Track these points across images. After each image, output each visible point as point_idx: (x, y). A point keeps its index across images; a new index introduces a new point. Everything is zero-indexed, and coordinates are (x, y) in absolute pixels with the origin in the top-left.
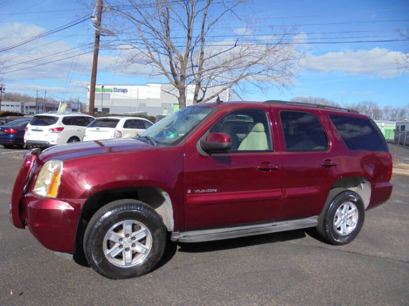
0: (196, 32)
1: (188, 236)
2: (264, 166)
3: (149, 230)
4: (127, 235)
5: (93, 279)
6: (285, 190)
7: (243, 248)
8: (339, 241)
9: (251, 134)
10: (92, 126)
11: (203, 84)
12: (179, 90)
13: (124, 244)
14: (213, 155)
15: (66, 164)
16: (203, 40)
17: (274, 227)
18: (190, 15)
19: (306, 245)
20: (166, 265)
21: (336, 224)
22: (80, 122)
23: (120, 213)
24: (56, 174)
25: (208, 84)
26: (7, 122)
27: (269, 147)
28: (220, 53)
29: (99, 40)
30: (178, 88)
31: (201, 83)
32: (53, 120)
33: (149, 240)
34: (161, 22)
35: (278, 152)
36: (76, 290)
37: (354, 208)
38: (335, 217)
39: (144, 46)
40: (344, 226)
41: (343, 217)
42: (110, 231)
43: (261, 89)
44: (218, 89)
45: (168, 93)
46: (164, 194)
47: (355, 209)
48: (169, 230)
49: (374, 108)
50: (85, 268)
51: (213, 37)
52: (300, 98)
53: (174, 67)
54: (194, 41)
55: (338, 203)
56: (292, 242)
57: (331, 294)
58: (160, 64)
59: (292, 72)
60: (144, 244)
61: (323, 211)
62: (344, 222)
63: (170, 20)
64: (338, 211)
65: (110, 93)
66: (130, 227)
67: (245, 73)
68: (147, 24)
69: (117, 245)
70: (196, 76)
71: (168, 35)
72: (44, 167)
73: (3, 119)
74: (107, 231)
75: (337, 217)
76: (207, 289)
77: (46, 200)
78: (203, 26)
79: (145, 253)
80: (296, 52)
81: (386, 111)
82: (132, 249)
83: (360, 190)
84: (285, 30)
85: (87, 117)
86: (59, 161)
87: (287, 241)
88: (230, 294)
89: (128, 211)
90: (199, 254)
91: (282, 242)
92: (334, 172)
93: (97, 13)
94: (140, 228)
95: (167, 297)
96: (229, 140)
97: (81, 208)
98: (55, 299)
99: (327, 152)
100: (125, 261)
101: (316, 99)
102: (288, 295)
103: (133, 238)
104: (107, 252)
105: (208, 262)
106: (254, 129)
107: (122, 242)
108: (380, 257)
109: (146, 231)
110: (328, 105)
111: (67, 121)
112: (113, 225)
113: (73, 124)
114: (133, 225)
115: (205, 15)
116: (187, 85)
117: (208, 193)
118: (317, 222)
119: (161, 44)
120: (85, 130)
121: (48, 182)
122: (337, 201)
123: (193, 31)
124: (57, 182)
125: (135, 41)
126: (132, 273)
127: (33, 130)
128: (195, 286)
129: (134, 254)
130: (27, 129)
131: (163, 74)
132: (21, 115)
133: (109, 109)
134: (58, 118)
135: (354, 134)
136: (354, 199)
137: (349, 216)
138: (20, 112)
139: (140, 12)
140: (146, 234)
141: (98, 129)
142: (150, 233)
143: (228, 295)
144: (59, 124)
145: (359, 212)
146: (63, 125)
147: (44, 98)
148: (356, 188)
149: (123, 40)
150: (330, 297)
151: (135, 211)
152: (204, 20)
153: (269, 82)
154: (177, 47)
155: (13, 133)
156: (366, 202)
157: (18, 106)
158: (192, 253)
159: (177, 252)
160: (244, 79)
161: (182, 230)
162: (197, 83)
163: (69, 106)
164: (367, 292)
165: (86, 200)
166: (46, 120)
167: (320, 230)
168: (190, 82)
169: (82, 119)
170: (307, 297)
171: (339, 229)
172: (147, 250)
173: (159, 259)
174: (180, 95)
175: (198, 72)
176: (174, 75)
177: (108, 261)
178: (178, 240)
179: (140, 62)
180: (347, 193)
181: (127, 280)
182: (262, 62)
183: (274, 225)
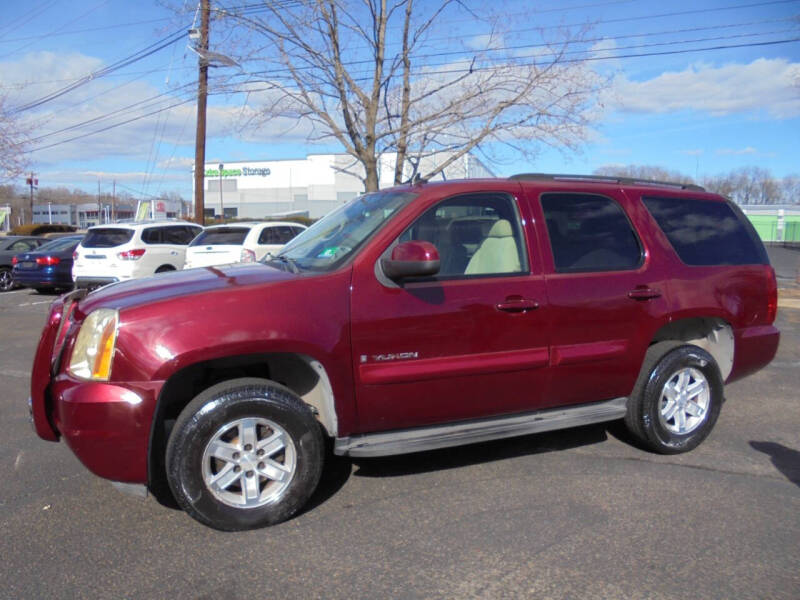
0: (392, 49)
1: (367, 445)
2: (510, 304)
3: (288, 436)
4: (247, 447)
5: (188, 531)
6: (555, 351)
7: (480, 466)
8: (671, 445)
9: (488, 242)
10: (199, 243)
11: (412, 151)
12: (365, 164)
13: (242, 465)
14: (407, 286)
15: (124, 315)
16: (407, 65)
17: (540, 421)
18: (378, 17)
19: (607, 455)
20: (329, 502)
21: (663, 412)
22: (177, 237)
23: (230, 404)
24: (107, 335)
25: (421, 151)
26: (40, 245)
27: (522, 266)
28: (442, 87)
29: (206, 77)
30: (362, 160)
31: (408, 148)
32: (124, 235)
33: (291, 455)
34: (322, 32)
35: (539, 274)
36: (155, 554)
37: (700, 379)
38: (661, 398)
39: (293, 82)
40: (681, 417)
41: (678, 398)
42: (215, 440)
43: (525, 153)
44: (441, 158)
45: (343, 171)
46: (316, 365)
47: (701, 381)
48: (331, 435)
49: (763, 181)
50: (174, 512)
51: (426, 56)
52: (610, 168)
53: (353, 119)
54: (389, 67)
55: (665, 372)
56: (579, 450)
57: (647, 549)
58: (325, 115)
59: (587, 118)
60: (282, 463)
61: (638, 388)
62: (680, 409)
63: (340, 28)
64: (667, 385)
65: (237, 178)
66: (251, 432)
67: (493, 125)
68: (294, 40)
69: (230, 466)
70: (397, 135)
71: (337, 59)
72: (85, 324)
73: (33, 240)
74: (208, 440)
75: (665, 399)
76: (405, 545)
77: (91, 386)
78: (406, 37)
79: (284, 480)
80: (592, 77)
81: (789, 184)
82: (257, 472)
83: (712, 344)
84: (568, 34)
85: (190, 227)
86: (111, 311)
87: (569, 450)
88: (447, 553)
89: (247, 400)
90: (393, 479)
91: (559, 453)
92: (654, 309)
93: (199, 23)
94: (272, 432)
95: (325, 562)
96: (434, 256)
97: (156, 396)
98: (114, 571)
99: (639, 271)
100: (247, 496)
101: (643, 170)
102: (562, 553)
103: (260, 452)
104: (210, 480)
105: (409, 493)
106: (492, 232)
107: (238, 461)
108: (755, 476)
109: (281, 438)
110: (667, 180)
111: (151, 236)
112: (220, 427)
113: (163, 242)
114: (259, 427)
115: (409, 14)
116: (380, 154)
117: (400, 360)
118: (626, 409)
119: (324, 77)
120: (185, 251)
121: (93, 351)
122: (664, 368)
123: (386, 47)
124: (108, 350)
125: (275, 74)
126: (261, 519)
127: (88, 257)
128: (380, 541)
129: (264, 483)
130: (76, 254)
131: (331, 135)
132: (71, 230)
133: (236, 209)
134: (133, 232)
135: (705, 235)
136: (699, 361)
137: (691, 396)
138: (70, 224)
139: (280, 17)
140: (284, 443)
141: (209, 248)
142: (291, 441)
143: (443, 555)
144: (137, 243)
145: (710, 386)
146: (143, 245)
147: (112, 194)
148: (705, 339)
149: (252, 74)
150: (643, 554)
151: (258, 399)
152: (407, 24)
153: (541, 139)
154: (357, 80)
155: (52, 265)
156: (725, 367)
157: (66, 213)
158: (380, 479)
159: (352, 476)
160: (489, 136)
161: (355, 434)
162: (399, 149)
163: (161, 208)
164: (720, 543)
165: (163, 382)
166: (111, 237)
167: (633, 424)
168: (386, 149)
169: (180, 232)
170: (597, 556)
171: (672, 422)
172: (287, 474)
173: (313, 489)
174: (368, 173)
175: (399, 127)
176: (353, 135)
177: (213, 496)
178: (348, 452)
179: (288, 113)
180: (684, 351)
181: (253, 533)
182: (523, 101)
183: (537, 419)
